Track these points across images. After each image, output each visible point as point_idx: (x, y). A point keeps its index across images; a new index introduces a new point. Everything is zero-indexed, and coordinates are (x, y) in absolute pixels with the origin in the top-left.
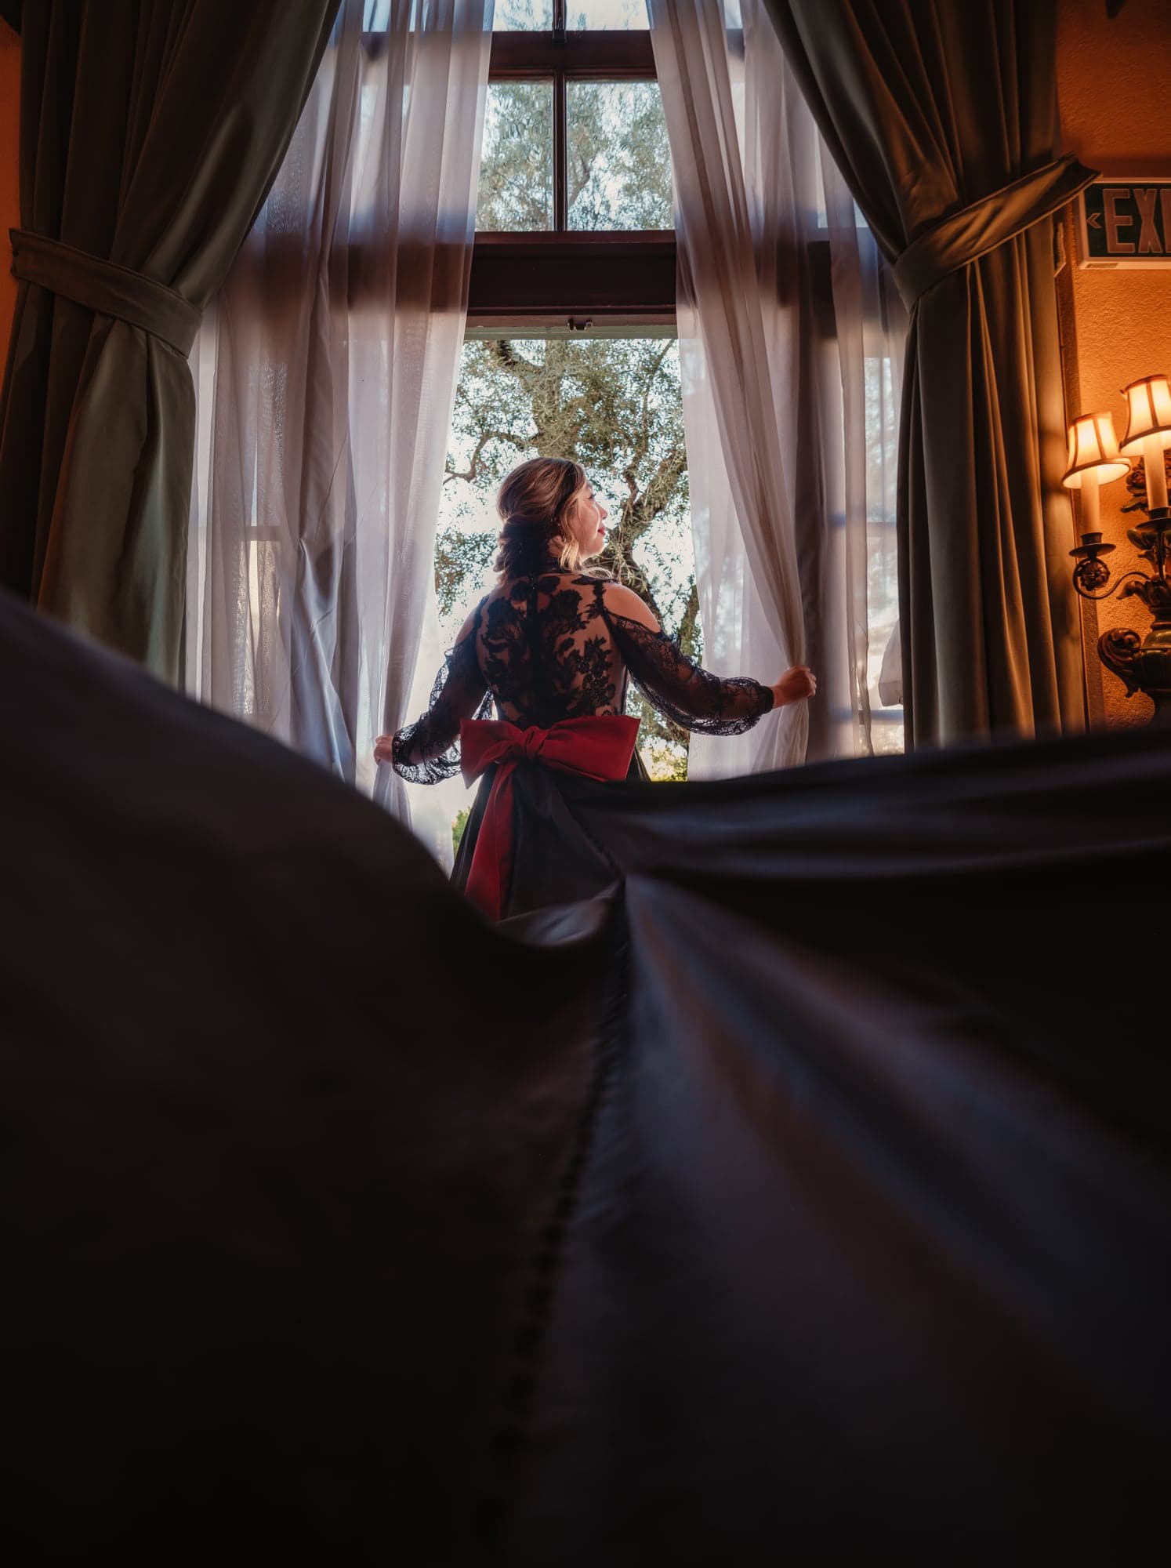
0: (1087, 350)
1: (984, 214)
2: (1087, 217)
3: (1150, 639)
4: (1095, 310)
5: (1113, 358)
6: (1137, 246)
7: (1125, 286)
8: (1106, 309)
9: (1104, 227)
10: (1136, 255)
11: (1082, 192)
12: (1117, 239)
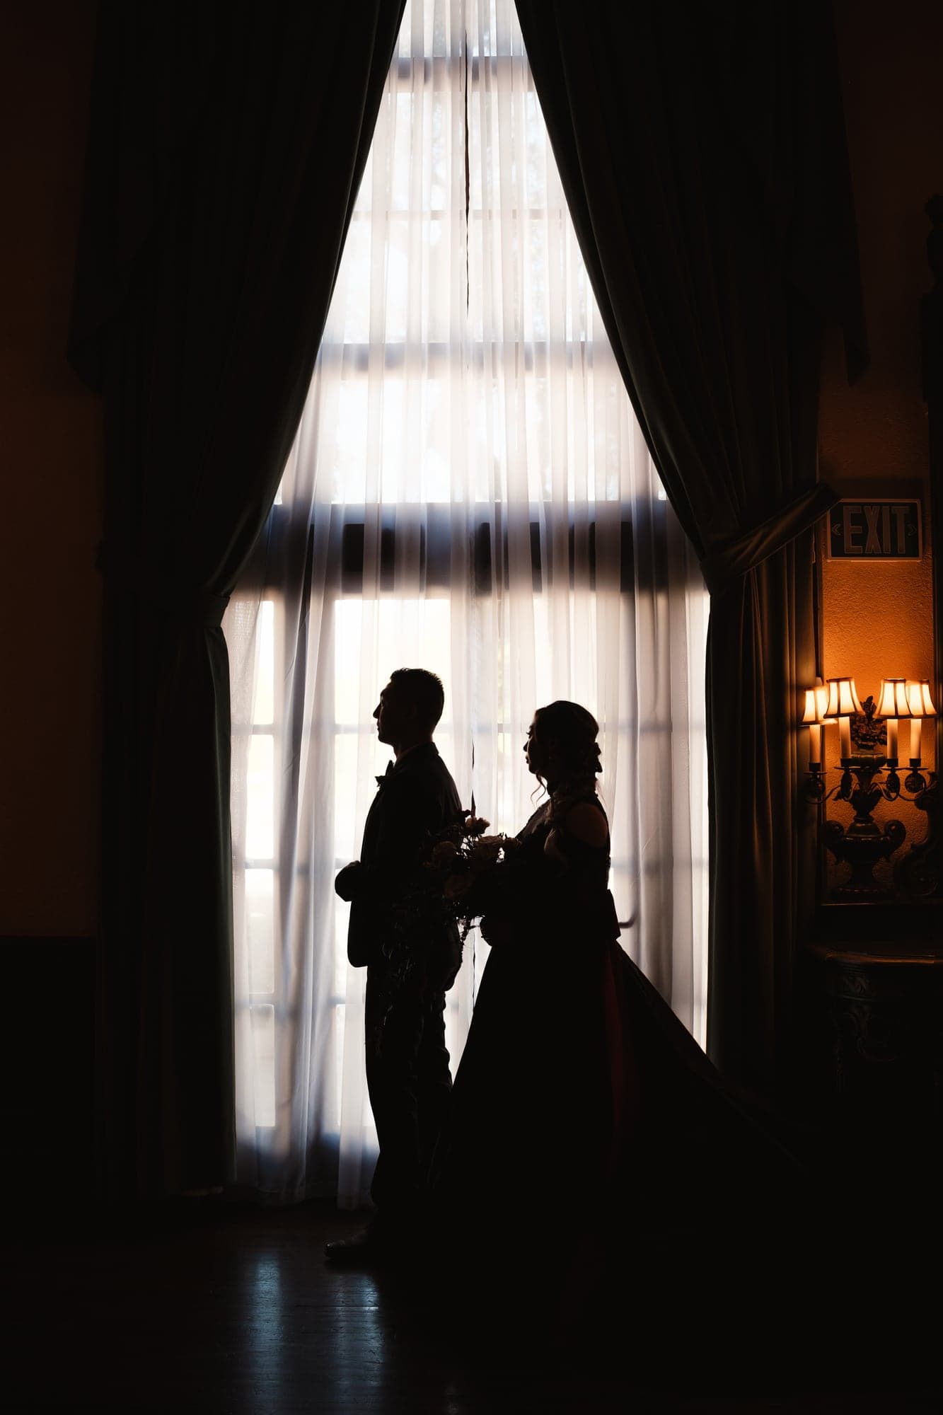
0: (830, 620)
1: (756, 540)
2: (832, 526)
3: (852, 828)
4: (836, 591)
5: (847, 625)
6: (864, 549)
7: (857, 574)
8: (845, 590)
9: (843, 534)
10: (863, 555)
11: (829, 511)
12: (851, 542)
